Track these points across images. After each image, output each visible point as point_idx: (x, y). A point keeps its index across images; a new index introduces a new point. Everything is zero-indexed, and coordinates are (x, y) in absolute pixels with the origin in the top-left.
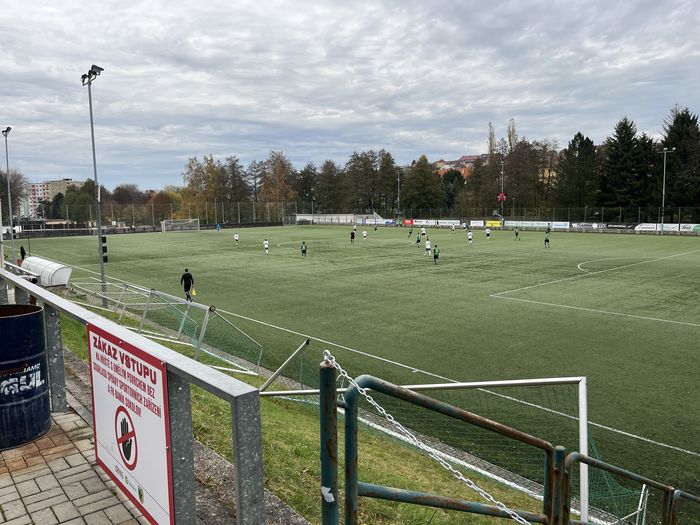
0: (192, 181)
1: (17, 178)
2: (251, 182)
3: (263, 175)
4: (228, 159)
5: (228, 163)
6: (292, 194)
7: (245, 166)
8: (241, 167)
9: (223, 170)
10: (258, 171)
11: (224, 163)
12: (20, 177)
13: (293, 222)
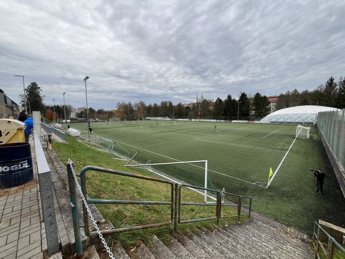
0: (118, 108)
2: (135, 109)
5: (128, 104)
6: (145, 112)
7: (133, 104)
10: (136, 106)
12: (71, 106)
13: (145, 119)
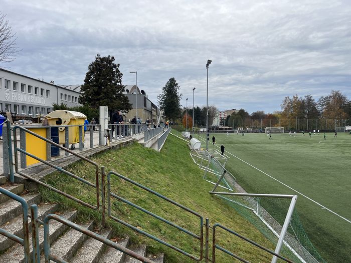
0: (286, 109)
1: (214, 109)
2: (319, 108)
3: (328, 104)
4: (306, 96)
5: (306, 99)
6: (344, 114)
8: (313, 100)
9: (303, 102)
10: (325, 102)
11: (304, 98)
12: (215, 109)
13: (342, 131)
